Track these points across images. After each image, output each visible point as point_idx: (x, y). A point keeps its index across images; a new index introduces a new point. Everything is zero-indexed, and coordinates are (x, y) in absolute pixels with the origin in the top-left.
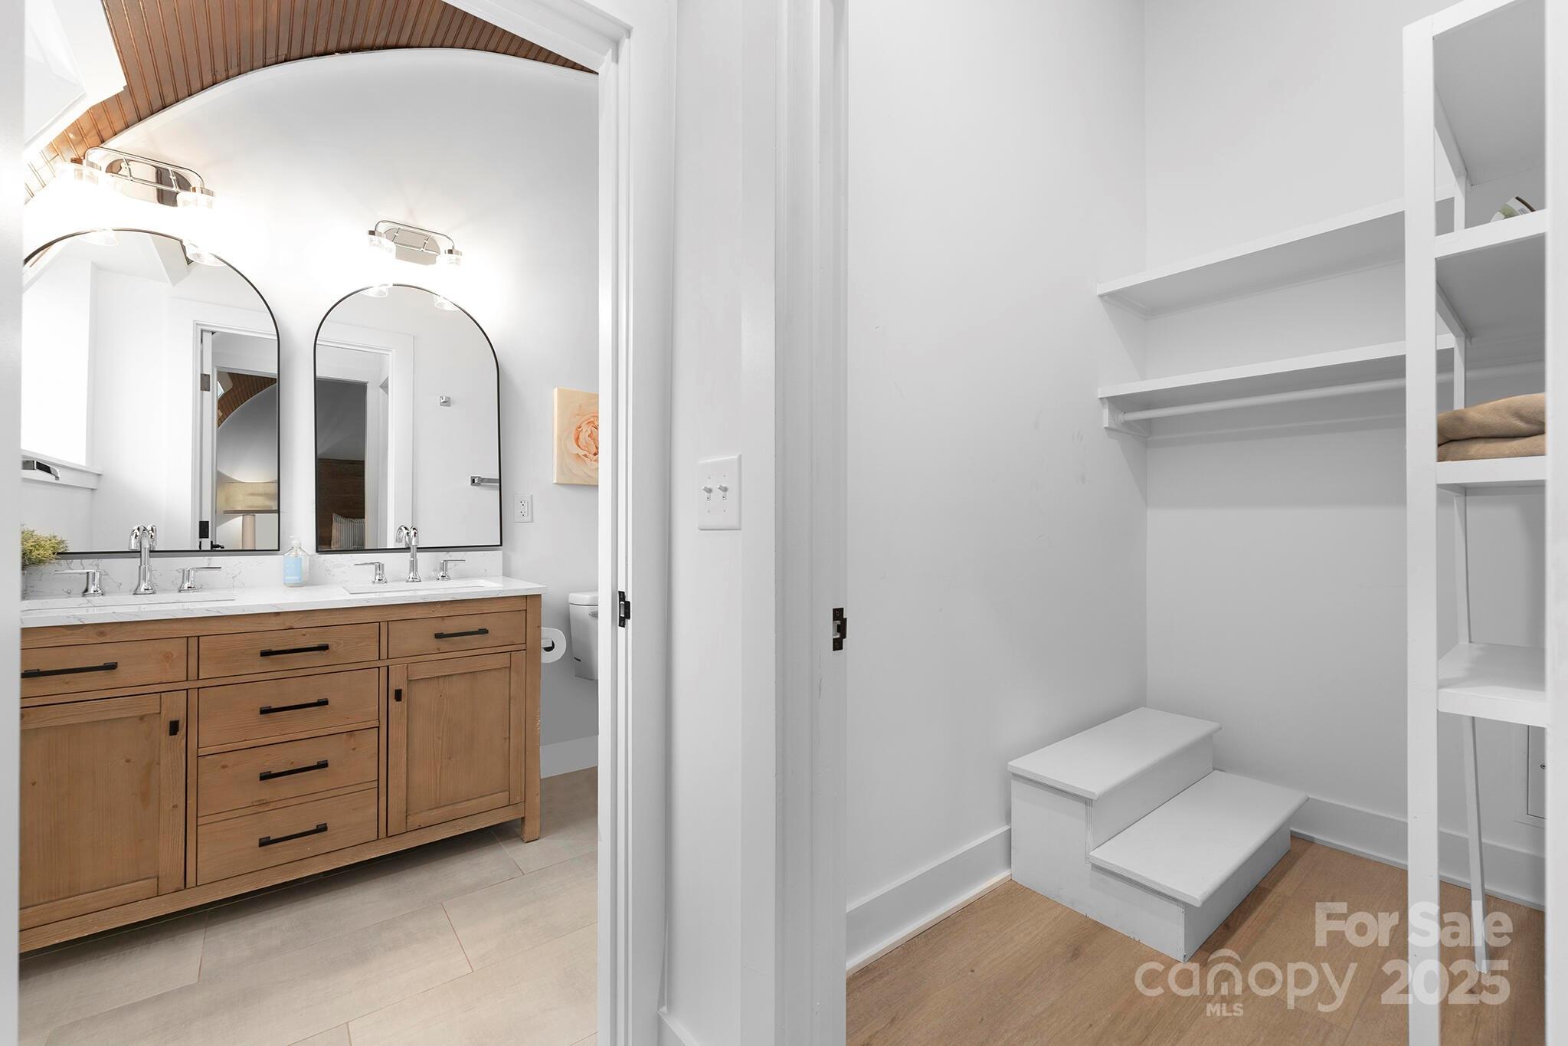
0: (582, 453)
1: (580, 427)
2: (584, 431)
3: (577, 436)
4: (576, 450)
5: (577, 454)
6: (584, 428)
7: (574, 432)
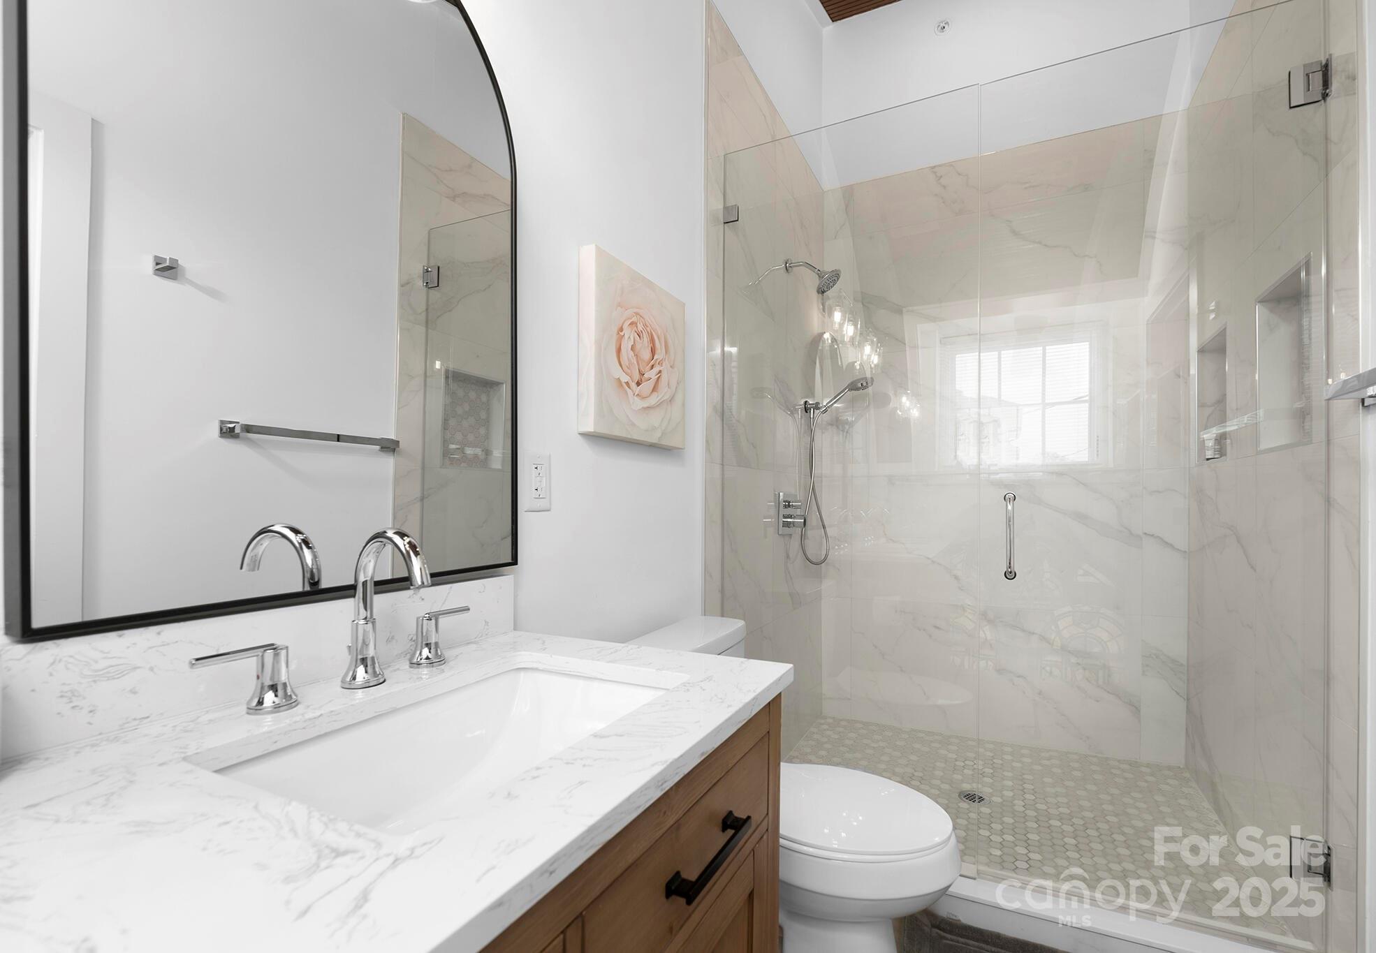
0: (625, 378)
1: (621, 329)
2: (626, 336)
3: (618, 346)
4: (618, 373)
5: (619, 380)
6: (627, 332)
7: (615, 337)
